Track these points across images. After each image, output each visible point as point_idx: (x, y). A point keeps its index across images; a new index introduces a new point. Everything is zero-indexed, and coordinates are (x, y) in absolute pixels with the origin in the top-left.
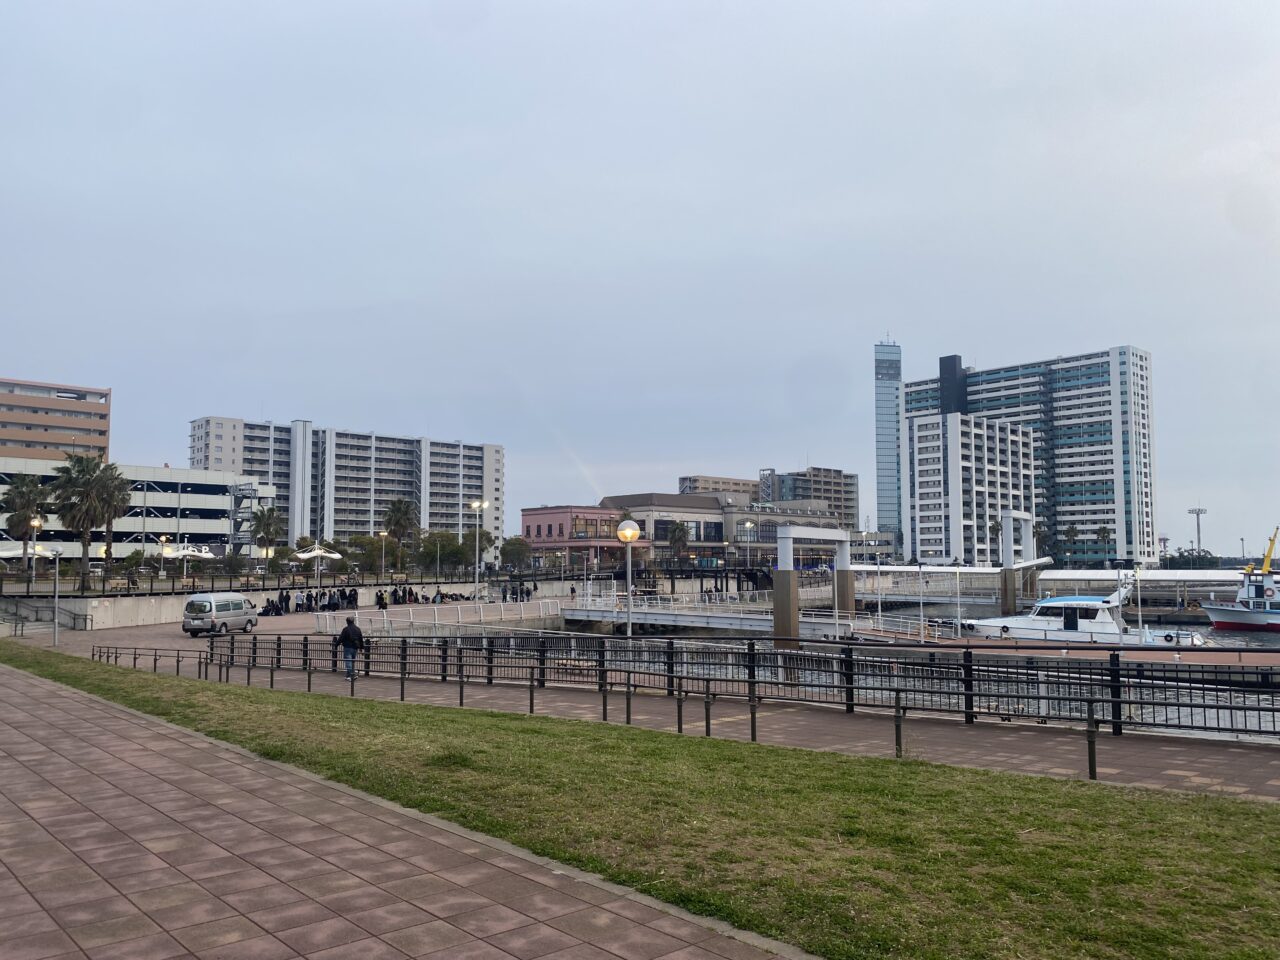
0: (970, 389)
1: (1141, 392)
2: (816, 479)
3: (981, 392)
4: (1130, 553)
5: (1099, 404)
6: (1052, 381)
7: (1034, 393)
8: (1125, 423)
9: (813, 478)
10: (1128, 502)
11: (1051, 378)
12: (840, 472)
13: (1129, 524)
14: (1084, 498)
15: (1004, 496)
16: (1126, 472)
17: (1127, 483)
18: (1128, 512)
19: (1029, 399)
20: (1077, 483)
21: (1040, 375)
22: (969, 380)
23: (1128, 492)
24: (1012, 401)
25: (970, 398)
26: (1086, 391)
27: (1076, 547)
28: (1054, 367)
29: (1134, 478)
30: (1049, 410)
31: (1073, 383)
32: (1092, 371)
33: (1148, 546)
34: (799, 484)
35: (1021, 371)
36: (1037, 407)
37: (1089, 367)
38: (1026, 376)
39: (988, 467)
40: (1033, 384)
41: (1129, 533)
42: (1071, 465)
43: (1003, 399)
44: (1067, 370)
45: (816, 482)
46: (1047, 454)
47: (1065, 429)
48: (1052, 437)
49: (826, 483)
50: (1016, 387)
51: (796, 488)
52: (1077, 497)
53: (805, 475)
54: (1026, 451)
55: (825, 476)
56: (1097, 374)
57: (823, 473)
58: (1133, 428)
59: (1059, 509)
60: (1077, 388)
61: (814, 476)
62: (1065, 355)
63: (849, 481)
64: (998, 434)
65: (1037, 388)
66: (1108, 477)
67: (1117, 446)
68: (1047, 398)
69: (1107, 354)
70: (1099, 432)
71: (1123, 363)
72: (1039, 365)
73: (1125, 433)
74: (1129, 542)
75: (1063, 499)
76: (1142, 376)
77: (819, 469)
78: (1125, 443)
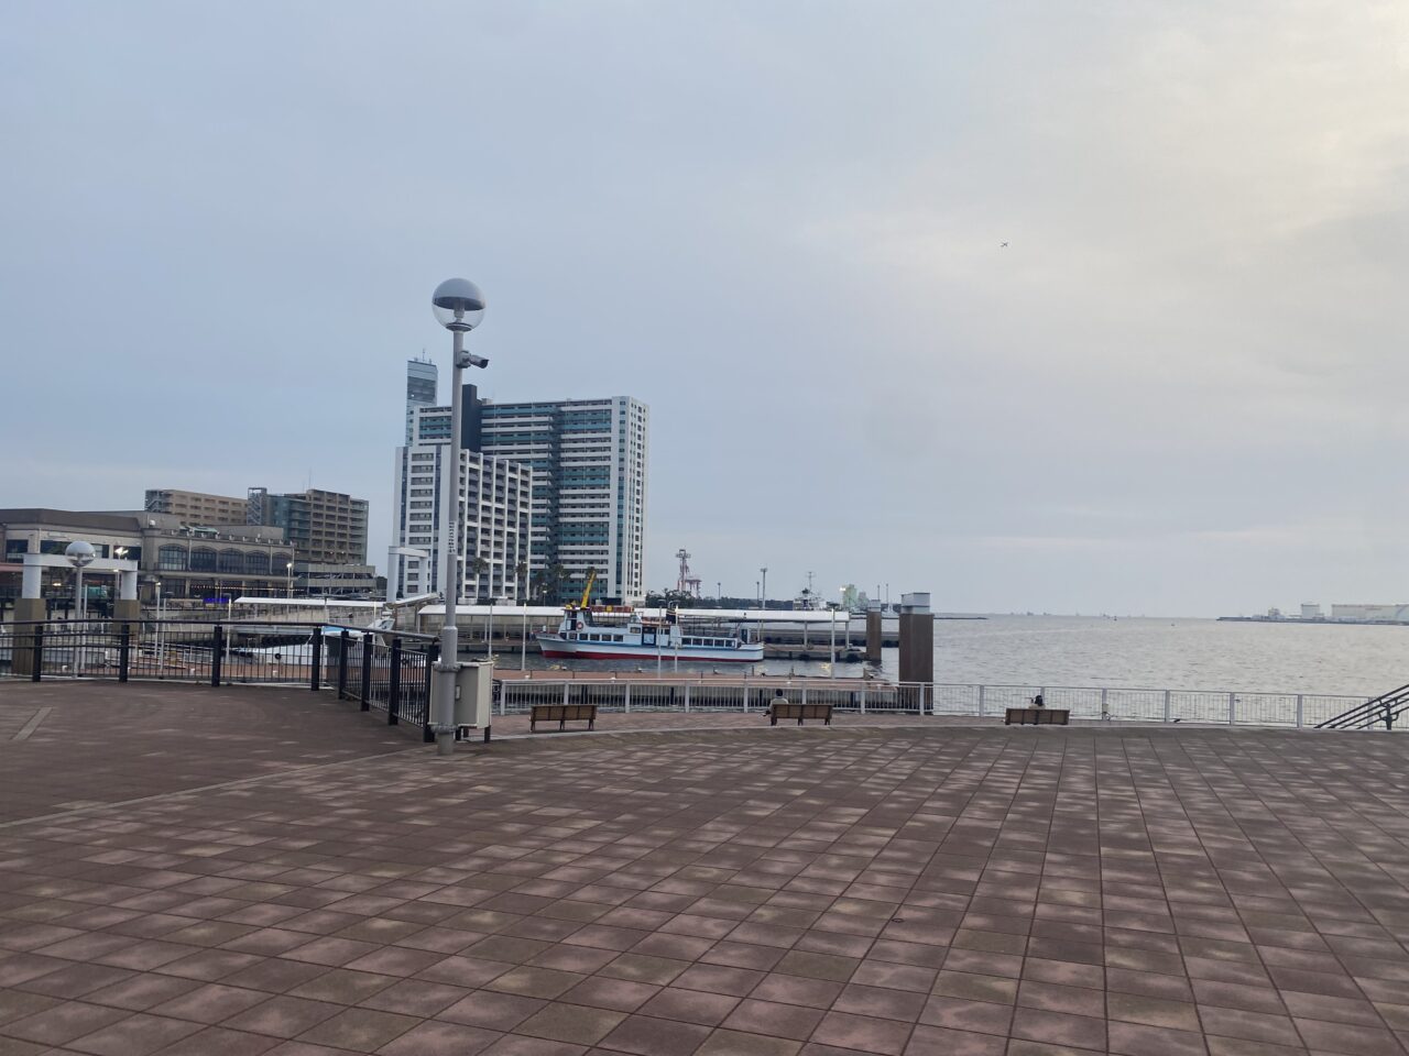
0: (484, 421)
1: (638, 442)
2: (317, 502)
3: (494, 426)
4: (618, 592)
5: (600, 449)
6: (562, 423)
7: (545, 433)
8: (621, 469)
9: (313, 502)
10: (620, 545)
11: (561, 420)
12: (347, 497)
13: (619, 565)
14: (583, 539)
15: (498, 533)
16: (620, 516)
17: (620, 526)
18: (619, 554)
19: (539, 438)
20: (578, 523)
21: (552, 415)
22: (485, 412)
23: (620, 535)
24: (524, 438)
25: (484, 430)
26: (590, 435)
27: (572, 585)
28: (563, 409)
29: (626, 522)
30: (557, 451)
31: (579, 426)
32: (595, 416)
33: (636, 586)
34: (296, 507)
35: (534, 409)
36: (545, 446)
37: (594, 412)
38: (538, 415)
39: (482, 503)
40: (544, 424)
41: (619, 573)
42: (574, 506)
43: (516, 435)
44: (576, 413)
45: (317, 506)
46: (552, 493)
47: (570, 471)
48: (558, 476)
49: (329, 508)
50: (528, 424)
51: (291, 511)
52: (577, 538)
53: (304, 498)
54: (525, 489)
55: (329, 501)
56: (600, 420)
57: (326, 497)
58: (628, 475)
59: (561, 547)
60: (583, 431)
61: (316, 499)
62: (574, 399)
63: (357, 507)
64: (495, 471)
65: (546, 428)
66: (605, 519)
67: (613, 490)
68: (555, 438)
69: (610, 402)
70: (599, 476)
71: (623, 413)
72: (550, 404)
73: (621, 479)
74: (619, 582)
75: (564, 538)
76: (639, 426)
77: (322, 492)
78: (621, 488)
